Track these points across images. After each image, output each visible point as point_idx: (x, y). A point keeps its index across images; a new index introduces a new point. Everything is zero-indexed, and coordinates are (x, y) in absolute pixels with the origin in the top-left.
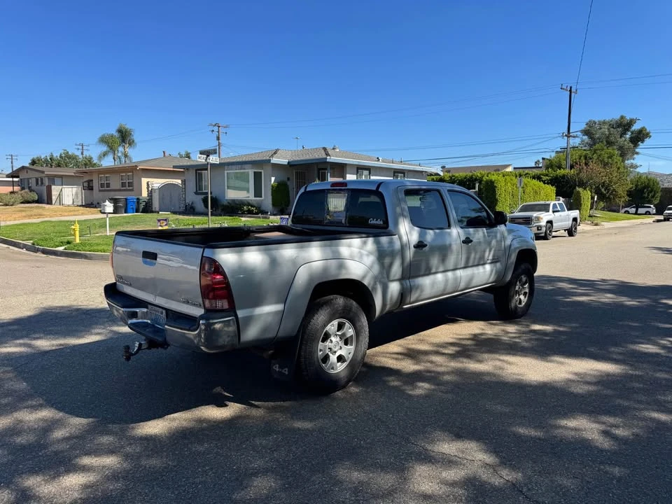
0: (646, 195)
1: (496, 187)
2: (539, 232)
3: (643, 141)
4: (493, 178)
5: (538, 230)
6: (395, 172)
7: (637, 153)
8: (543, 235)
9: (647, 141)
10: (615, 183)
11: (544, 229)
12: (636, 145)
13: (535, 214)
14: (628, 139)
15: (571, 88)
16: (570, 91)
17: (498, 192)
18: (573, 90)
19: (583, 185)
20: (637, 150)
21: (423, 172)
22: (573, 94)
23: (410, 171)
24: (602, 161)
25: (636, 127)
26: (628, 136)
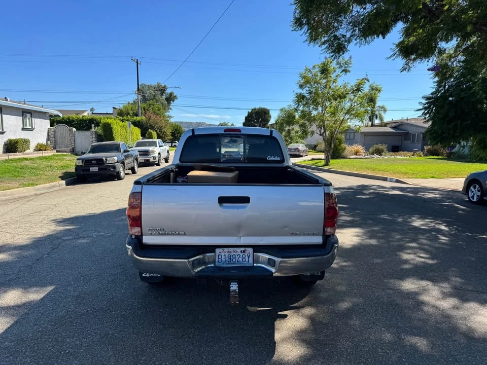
0: (176, 135)
1: (112, 128)
2: (155, 160)
3: (173, 101)
4: (109, 121)
5: (154, 159)
6: (23, 112)
7: (171, 109)
8: (157, 162)
9: (176, 101)
10: (165, 128)
11: (157, 158)
12: (169, 103)
13: (151, 148)
14: (164, 99)
15: (137, 60)
16: (137, 62)
17: (114, 132)
18: (139, 62)
19: (152, 128)
20: (171, 107)
21: (46, 113)
22: (139, 65)
23: (35, 111)
24: (154, 112)
25: (168, 91)
26: (164, 97)
